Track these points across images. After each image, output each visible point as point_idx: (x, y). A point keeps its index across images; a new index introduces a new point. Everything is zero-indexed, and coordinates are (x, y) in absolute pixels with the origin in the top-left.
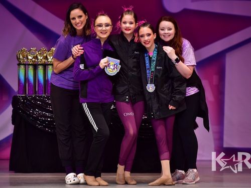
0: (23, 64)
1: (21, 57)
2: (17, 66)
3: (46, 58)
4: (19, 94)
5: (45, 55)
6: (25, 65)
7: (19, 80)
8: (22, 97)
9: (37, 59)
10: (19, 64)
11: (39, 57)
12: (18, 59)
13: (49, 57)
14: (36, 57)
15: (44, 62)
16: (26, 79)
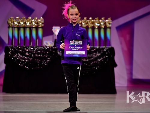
0: (11, 27)
1: (10, 22)
2: (8, 28)
3: (25, 23)
4: (9, 45)
5: (24, 21)
6: (12, 27)
7: (9, 37)
8: (11, 47)
9: (20, 23)
10: (9, 27)
11: (21, 23)
12: (8, 24)
13: (27, 23)
14: (19, 23)
15: (24, 26)
16: (13, 36)
